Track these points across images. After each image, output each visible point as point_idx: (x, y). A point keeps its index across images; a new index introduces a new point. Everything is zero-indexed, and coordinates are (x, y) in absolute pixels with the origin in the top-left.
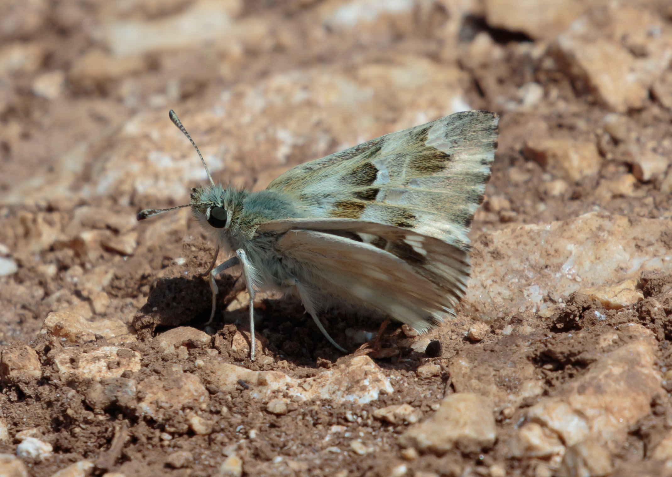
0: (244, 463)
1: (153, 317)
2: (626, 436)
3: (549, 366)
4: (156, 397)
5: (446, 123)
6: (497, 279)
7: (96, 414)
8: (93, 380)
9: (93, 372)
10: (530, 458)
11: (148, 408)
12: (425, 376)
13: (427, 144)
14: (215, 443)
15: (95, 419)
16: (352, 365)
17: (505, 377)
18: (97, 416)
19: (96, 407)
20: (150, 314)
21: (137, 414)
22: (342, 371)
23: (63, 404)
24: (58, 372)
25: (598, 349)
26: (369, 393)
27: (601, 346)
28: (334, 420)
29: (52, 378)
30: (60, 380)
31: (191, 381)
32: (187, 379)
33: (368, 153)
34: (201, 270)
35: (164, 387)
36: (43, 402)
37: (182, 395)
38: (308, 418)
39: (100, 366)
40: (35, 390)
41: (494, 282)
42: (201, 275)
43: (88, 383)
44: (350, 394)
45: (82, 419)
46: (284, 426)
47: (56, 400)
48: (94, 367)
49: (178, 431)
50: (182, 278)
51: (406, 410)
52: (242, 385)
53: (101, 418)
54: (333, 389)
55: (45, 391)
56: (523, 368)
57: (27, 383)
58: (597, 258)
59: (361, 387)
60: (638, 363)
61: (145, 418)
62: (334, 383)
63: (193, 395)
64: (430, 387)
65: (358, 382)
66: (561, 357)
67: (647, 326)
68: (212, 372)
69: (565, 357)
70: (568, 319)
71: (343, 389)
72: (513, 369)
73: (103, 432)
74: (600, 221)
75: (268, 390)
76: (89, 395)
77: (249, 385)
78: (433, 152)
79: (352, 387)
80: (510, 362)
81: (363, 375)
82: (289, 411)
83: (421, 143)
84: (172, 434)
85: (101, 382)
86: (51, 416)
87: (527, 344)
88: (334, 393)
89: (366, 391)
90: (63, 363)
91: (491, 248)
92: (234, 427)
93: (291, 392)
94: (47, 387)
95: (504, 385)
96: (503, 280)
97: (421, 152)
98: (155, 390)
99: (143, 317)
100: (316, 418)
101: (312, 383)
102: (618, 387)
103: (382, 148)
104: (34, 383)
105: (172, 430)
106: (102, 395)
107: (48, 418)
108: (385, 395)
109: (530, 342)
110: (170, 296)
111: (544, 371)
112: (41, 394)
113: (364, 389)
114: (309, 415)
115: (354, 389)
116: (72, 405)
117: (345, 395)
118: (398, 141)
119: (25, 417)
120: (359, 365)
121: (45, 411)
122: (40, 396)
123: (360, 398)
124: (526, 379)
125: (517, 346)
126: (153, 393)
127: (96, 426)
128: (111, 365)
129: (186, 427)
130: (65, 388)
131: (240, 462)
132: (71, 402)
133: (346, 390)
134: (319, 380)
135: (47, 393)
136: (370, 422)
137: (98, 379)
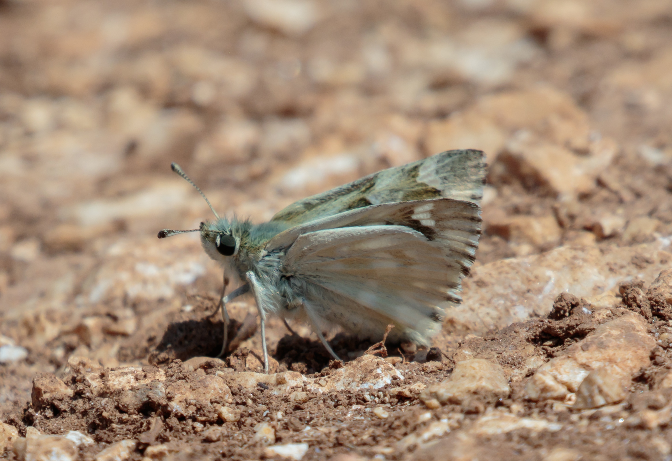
0: (276, 431)
1: (168, 353)
2: (631, 382)
3: (550, 343)
4: (184, 397)
5: (436, 160)
6: (484, 302)
7: (130, 415)
8: (123, 390)
9: (122, 384)
10: (545, 399)
11: (178, 406)
12: (431, 370)
13: (419, 180)
14: (245, 426)
15: (129, 418)
16: (363, 360)
17: (508, 357)
18: (131, 416)
19: (129, 408)
20: (165, 351)
21: (169, 409)
22: (354, 367)
23: (97, 409)
24: (89, 386)
25: (594, 321)
26: (382, 380)
27: (596, 319)
28: (354, 400)
29: (84, 392)
30: (92, 393)
31: (216, 381)
32: (211, 380)
33: (363, 189)
34: (208, 313)
35: (191, 387)
36: (78, 414)
37: (209, 393)
38: (329, 401)
39: (128, 378)
40: (69, 404)
41: (482, 305)
42: (208, 318)
43: (119, 393)
44: (364, 383)
45: (117, 420)
46: (307, 408)
47: (90, 409)
48: (123, 379)
49: (209, 419)
50: (191, 322)
51: (419, 386)
52: (261, 387)
53: (135, 416)
54: (348, 382)
55: (80, 404)
56: (524, 348)
57: (61, 400)
58: (575, 280)
59: (374, 376)
60: (634, 329)
61: (176, 415)
62: (348, 376)
63: (218, 393)
64: (437, 376)
65: (371, 371)
66: (560, 332)
67: (634, 310)
68: (232, 380)
69: (563, 331)
70: (558, 315)
71: (357, 380)
72: (515, 351)
73: (138, 428)
74: (574, 253)
75: (286, 387)
76: (122, 400)
77: (268, 386)
78: (424, 188)
79: (366, 376)
80: (511, 346)
81: (375, 366)
82: (310, 399)
83: (412, 180)
84: (204, 423)
85: (131, 390)
86: (87, 423)
87: (525, 330)
88: (349, 384)
89: (380, 378)
90: (93, 379)
91: (475, 278)
92: (261, 412)
93: (308, 387)
94: (80, 401)
95: (508, 363)
96: (489, 302)
97: (413, 188)
98: (183, 390)
99: (159, 354)
100: (336, 400)
101: (327, 379)
102: (618, 342)
103: (376, 185)
104: (66, 399)
105: (204, 418)
106: (134, 398)
107: (84, 424)
108: (398, 380)
109: (528, 328)
110: (181, 335)
111: (544, 347)
112: (75, 406)
113: (377, 376)
114: (329, 400)
115: (368, 378)
116: (107, 409)
117: (360, 385)
118: (390, 178)
119: (62, 427)
120: (370, 360)
121: (81, 420)
122: (75, 408)
123: (375, 384)
124: (528, 356)
125: (515, 332)
126: (181, 393)
127: (130, 424)
128: (138, 377)
129: (216, 416)
130: (97, 399)
131: (273, 430)
132: (106, 406)
133: (361, 380)
134: (333, 377)
135: (81, 405)
136: (387, 399)
137: (128, 388)
